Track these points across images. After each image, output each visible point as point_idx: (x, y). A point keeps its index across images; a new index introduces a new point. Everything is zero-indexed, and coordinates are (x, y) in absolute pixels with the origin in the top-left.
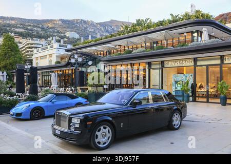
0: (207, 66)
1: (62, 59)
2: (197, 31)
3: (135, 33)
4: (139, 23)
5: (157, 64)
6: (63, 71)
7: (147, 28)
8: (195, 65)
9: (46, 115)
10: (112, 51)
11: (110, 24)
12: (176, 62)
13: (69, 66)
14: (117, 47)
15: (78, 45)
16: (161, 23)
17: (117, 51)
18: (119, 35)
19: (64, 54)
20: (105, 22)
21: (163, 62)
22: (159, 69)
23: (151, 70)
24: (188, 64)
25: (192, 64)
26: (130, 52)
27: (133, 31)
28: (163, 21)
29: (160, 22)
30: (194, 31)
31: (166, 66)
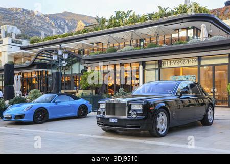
0: (214, 65)
1: (16, 59)
2: (193, 28)
3: (118, 28)
4: (119, 16)
5: (152, 64)
6: (23, 73)
7: (132, 22)
8: (199, 65)
9: (50, 118)
10: (86, 50)
11: (63, 17)
12: (176, 61)
13: (35, 67)
14: (95, 44)
15: (38, 41)
16: (151, 16)
17: (93, 50)
18: (96, 30)
19: (19, 53)
20: (56, 14)
21: (160, 62)
22: (156, 69)
23: (146, 71)
24: (191, 64)
25: (196, 64)
26: (115, 50)
27: (115, 26)
28: (152, 15)
29: (149, 15)
30: (190, 27)
31: (163, 67)
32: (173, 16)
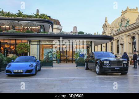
5: (35, 42)
22: (37, 45)
32: (32, 18)
